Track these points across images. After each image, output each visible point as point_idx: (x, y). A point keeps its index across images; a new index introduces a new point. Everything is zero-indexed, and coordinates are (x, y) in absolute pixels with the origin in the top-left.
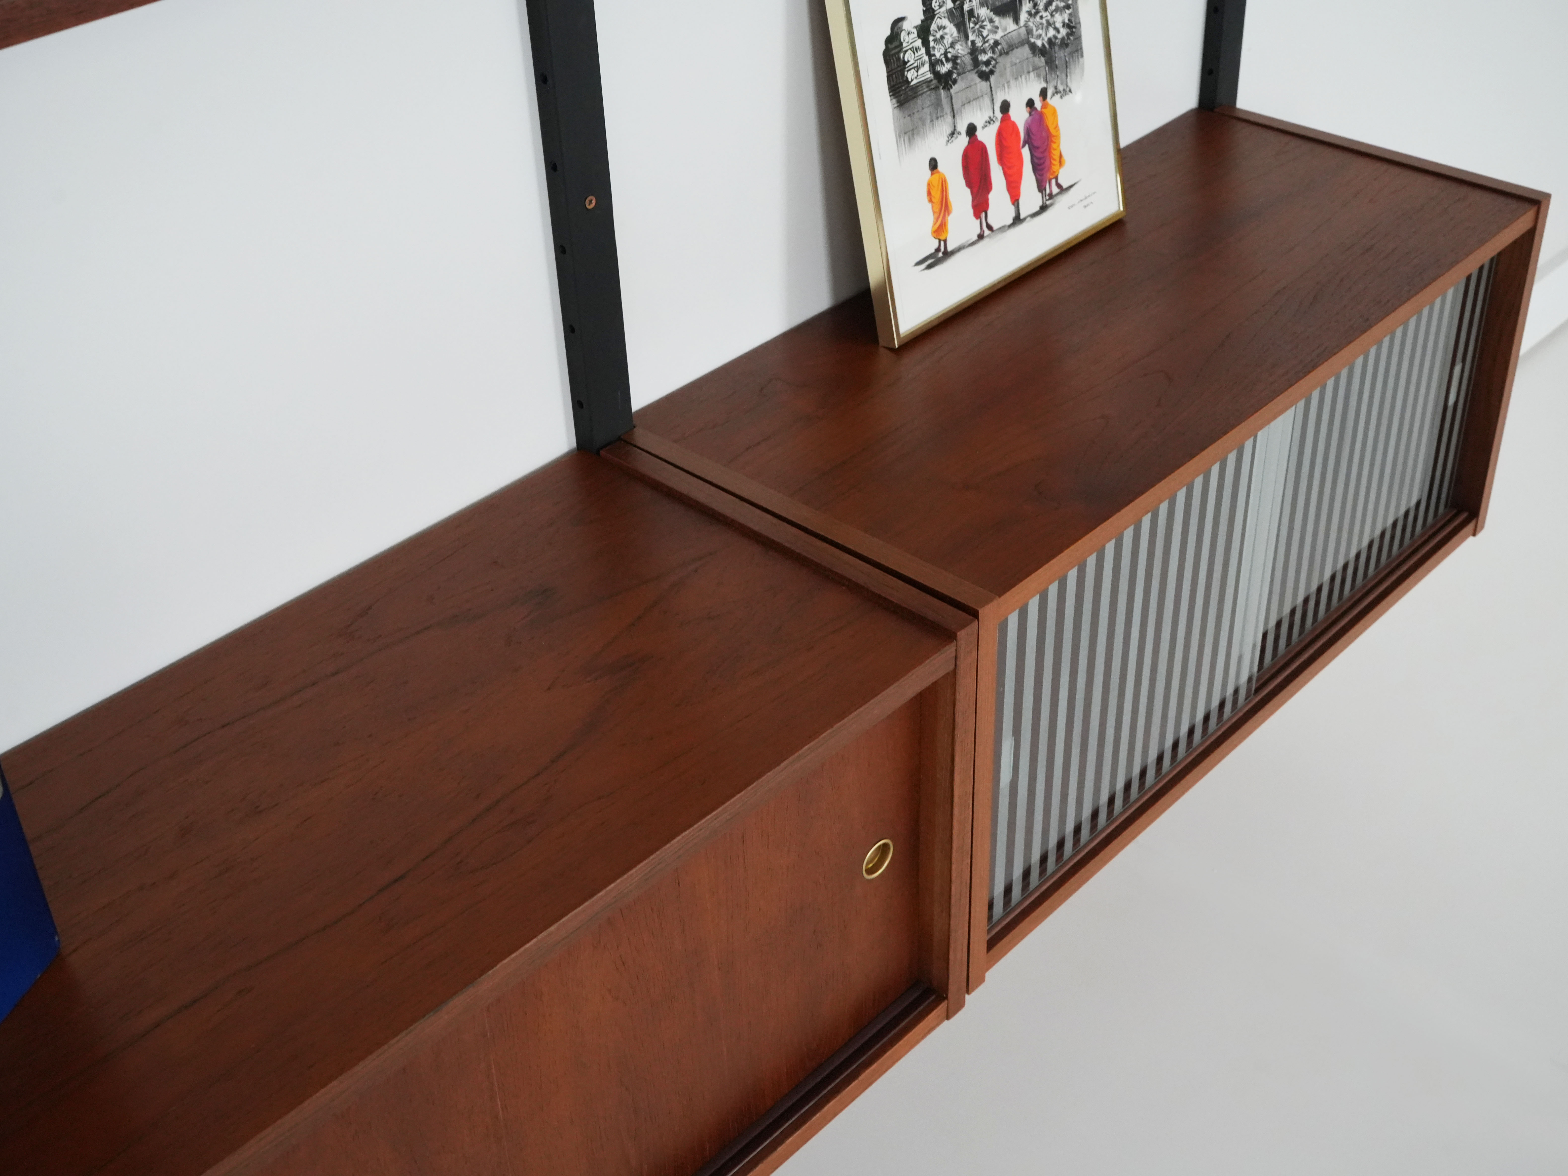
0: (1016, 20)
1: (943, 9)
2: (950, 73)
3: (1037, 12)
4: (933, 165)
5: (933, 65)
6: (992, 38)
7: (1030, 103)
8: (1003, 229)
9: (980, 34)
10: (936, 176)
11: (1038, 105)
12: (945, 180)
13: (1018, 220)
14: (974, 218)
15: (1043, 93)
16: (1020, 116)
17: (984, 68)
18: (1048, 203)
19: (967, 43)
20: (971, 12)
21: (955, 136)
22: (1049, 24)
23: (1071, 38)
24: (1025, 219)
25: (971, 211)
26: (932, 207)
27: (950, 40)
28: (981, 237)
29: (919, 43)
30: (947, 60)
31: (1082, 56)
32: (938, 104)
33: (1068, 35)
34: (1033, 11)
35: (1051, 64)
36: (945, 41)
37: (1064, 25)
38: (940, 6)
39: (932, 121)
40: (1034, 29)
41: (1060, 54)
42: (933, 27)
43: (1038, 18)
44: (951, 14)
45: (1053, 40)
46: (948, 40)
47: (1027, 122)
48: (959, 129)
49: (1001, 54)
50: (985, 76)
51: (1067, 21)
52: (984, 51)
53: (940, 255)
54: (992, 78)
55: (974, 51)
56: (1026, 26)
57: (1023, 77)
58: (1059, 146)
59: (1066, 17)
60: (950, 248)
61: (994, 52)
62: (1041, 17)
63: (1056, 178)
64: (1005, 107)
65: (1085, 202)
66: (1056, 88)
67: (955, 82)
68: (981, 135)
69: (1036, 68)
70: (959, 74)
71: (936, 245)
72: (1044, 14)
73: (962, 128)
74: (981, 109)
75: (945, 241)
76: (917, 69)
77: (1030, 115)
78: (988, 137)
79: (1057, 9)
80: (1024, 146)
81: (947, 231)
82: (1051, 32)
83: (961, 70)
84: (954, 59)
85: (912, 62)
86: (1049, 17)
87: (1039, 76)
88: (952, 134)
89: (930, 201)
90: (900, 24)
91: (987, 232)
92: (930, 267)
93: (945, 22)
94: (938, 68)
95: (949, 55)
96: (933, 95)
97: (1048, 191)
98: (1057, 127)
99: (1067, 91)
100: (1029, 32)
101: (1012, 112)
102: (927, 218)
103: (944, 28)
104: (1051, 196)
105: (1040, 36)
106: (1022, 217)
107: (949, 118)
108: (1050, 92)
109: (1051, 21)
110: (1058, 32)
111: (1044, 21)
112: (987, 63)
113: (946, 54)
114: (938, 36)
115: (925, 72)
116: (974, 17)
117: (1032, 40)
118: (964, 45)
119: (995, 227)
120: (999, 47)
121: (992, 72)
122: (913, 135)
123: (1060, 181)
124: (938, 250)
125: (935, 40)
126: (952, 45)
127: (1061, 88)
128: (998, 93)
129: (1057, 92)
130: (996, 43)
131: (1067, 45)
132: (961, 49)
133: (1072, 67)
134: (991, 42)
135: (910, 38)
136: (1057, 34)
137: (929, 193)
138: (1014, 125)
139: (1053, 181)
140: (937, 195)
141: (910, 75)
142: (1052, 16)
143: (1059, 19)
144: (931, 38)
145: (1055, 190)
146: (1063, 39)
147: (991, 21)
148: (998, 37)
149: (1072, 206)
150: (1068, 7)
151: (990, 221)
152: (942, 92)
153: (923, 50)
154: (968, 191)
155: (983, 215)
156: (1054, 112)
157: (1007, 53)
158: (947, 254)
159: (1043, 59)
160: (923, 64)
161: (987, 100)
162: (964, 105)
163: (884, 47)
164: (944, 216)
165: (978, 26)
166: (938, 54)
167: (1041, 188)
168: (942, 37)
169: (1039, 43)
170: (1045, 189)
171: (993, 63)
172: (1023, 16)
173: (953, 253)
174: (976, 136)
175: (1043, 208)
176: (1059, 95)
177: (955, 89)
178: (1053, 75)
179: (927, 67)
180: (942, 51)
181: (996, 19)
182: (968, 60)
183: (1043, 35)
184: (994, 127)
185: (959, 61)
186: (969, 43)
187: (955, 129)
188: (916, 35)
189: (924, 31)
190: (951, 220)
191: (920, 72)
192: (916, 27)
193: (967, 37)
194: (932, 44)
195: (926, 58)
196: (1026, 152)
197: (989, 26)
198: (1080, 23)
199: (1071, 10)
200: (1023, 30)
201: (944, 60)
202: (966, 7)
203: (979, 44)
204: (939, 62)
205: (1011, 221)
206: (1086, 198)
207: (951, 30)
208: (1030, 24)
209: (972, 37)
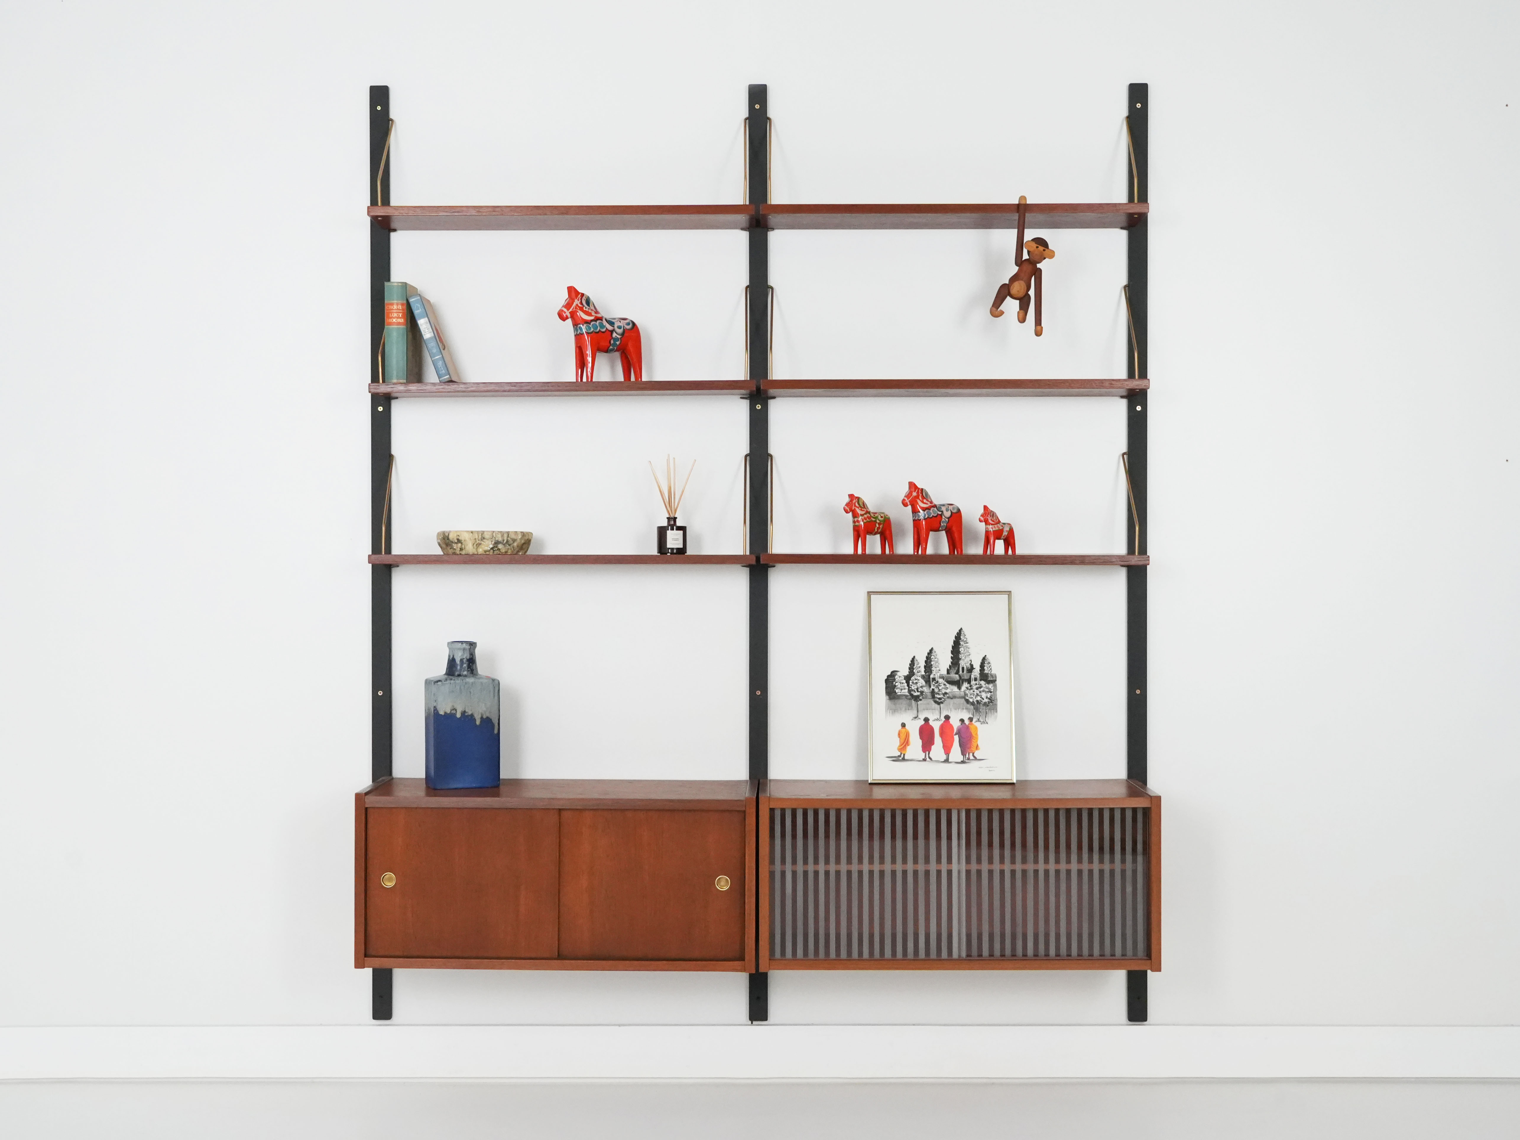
0: (959, 688)
1: (919, 674)
2: (918, 697)
3: (972, 689)
4: (903, 725)
5: (910, 691)
6: (944, 691)
7: (962, 721)
8: (937, 761)
9: (937, 687)
10: (904, 730)
11: (967, 722)
12: (909, 732)
13: (947, 761)
14: (922, 752)
15: (971, 719)
16: (955, 723)
17: (938, 700)
18: (966, 761)
19: (930, 689)
20: (934, 679)
21: (917, 719)
22: (977, 694)
23: (991, 704)
24: (951, 762)
25: (921, 749)
26: (900, 740)
27: (921, 685)
28: (924, 760)
29: (904, 681)
30: (918, 691)
31: (997, 712)
32: (910, 705)
33: (989, 702)
34: (969, 688)
35: (977, 709)
36: (918, 685)
37: (987, 698)
38: (918, 672)
39: (906, 709)
40: (969, 694)
41: (982, 708)
42: (913, 678)
43: (972, 691)
44: (923, 677)
45: (980, 701)
46: (919, 685)
47: (958, 727)
48: (920, 716)
49: (948, 697)
50: (939, 703)
51: (989, 697)
52: (939, 694)
53: (901, 758)
54: (942, 705)
55: (933, 692)
56: (964, 692)
57: (960, 710)
58: (977, 741)
59: (989, 695)
60: (906, 758)
61: (944, 696)
62: (974, 691)
63: (973, 754)
64: (947, 718)
65: (991, 769)
66: (979, 719)
67: (921, 700)
68: (931, 723)
69: (966, 709)
70: (923, 698)
71: (899, 754)
72: (975, 691)
73: (922, 716)
74: (933, 713)
75: (904, 755)
76: (901, 690)
77: (961, 724)
78: (936, 726)
79: (983, 691)
80: (956, 734)
81: (906, 752)
82: (979, 698)
83: (925, 697)
84: (922, 692)
85: (899, 686)
86: (978, 692)
87: (969, 712)
88: (916, 718)
89: (899, 737)
90: (896, 673)
91: (928, 759)
92: (893, 761)
93: (920, 678)
94: (912, 693)
95: (919, 690)
96: (908, 701)
97: (967, 756)
98: (977, 734)
99: (985, 722)
100: (966, 695)
101: (951, 721)
102: (897, 742)
103: (918, 680)
104: (969, 759)
105: (972, 698)
106: (950, 761)
107: (915, 712)
108: (974, 720)
109: (980, 694)
110: (983, 699)
111: (975, 693)
112: (940, 699)
113: (917, 689)
114: (915, 682)
115: (905, 692)
116: (935, 680)
117: (967, 698)
118: (928, 688)
119: (933, 759)
120: (948, 695)
121: (942, 703)
122: (895, 711)
123: (975, 755)
124: (900, 756)
125: (913, 683)
126: (921, 687)
127: (981, 719)
128: (944, 711)
129: (979, 720)
130: (946, 693)
131: (988, 706)
132: (926, 689)
133: (990, 714)
134: (943, 692)
135: (900, 678)
136: (982, 700)
137: (899, 734)
138: (951, 727)
139: (971, 754)
140: (903, 736)
141: (897, 691)
142: (980, 692)
143: (984, 695)
144: (911, 682)
145: (971, 757)
146: (985, 703)
147: (945, 685)
148: (947, 691)
149: (981, 768)
150: (991, 692)
151: (930, 756)
152: (913, 701)
153: (906, 684)
154: (921, 741)
155: (927, 753)
156: (976, 728)
157: (951, 698)
158: (904, 759)
159: (972, 707)
160: (905, 689)
161: (937, 712)
162: (924, 710)
163: (886, 678)
164: (905, 745)
165: (937, 684)
166: (914, 687)
167: (963, 753)
168: (916, 683)
169: (971, 700)
170: (966, 755)
171: (943, 699)
172: (963, 688)
173: (907, 760)
174: (929, 723)
175: (963, 762)
176: (980, 723)
177: (919, 702)
178: (978, 714)
179: (907, 690)
180: (916, 687)
181: (948, 685)
182: (929, 695)
183: (974, 698)
184: (939, 723)
185: (924, 693)
186: (931, 689)
187: (917, 716)
188: (903, 678)
189: (908, 678)
190: (908, 748)
191: (902, 691)
192: (904, 676)
193: (930, 687)
194: (911, 684)
195: (907, 688)
196: (956, 738)
197: (943, 686)
198: (997, 700)
199: (992, 694)
200: (962, 694)
201: (916, 691)
202: (932, 676)
203: (936, 690)
204: (913, 690)
205: (943, 760)
206: (990, 767)
207: (922, 682)
208: (967, 692)
209: (932, 687)
